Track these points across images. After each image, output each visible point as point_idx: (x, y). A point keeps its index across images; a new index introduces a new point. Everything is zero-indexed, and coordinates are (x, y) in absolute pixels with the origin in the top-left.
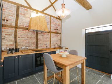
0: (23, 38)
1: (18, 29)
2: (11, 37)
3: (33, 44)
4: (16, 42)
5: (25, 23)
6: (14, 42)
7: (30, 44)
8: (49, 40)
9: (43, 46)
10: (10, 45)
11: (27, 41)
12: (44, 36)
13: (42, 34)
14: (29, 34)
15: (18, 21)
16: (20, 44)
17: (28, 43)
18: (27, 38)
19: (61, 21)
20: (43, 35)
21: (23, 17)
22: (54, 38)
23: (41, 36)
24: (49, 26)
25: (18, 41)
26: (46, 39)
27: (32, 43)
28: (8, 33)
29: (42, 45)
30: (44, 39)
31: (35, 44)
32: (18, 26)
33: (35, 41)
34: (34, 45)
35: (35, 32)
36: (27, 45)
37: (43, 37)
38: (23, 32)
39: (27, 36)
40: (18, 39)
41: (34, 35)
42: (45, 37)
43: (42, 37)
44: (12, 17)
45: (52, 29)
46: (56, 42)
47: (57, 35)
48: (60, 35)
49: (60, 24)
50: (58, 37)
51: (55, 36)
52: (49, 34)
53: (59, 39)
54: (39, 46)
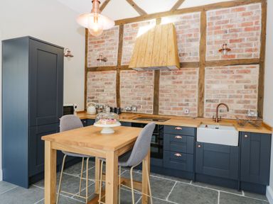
0: (130, 87)
1: (121, 71)
2: (112, 86)
3: (147, 101)
4: (118, 96)
6: (115, 96)
7: (142, 100)
8: (194, 92)
9: (175, 109)
10: (110, 101)
11: (136, 95)
12: (176, 80)
13: (172, 75)
14: (139, 79)
15: (121, 54)
16: (123, 100)
17: (137, 98)
20: (173, 78)
21: (129, 43)
23: (169, 79)
25: (121, 94)
26: (184, 87)
27: (145, 99)
28: (107, 80)
29: (171, 105)
30: (179, 87)
31: (152, 101)
32: (122, 64)
33: (151, 94)
34: (149, 103)
35: (153, 72)
36: (135, 102)
37: (174, 82)
38: (129, 75)
39: (135, 83)
40: (121, 89)
41: (151, 79)
42: (181, 82)
43: (170, 82)
44: (113, 51)
45: (211, 52)
46: (230, 97)
47: (235, 70)
48: (258, 66)
49: (254, 22)
50: (240, 76)
51: (225, 77)
52: (195, 73)
53: (246, 87)
54: (163, 108)
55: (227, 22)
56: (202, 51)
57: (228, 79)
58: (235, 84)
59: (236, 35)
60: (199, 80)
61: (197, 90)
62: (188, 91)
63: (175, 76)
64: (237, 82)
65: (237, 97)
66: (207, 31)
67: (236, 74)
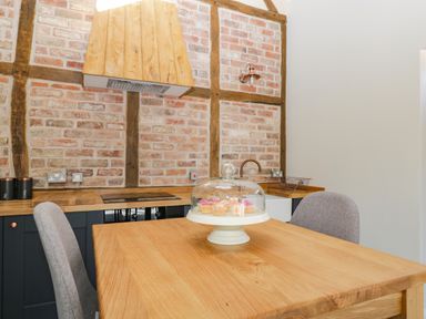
0: (59, 124)
1: (30, 81)
3: (110, 159)
5: (67, 46)
6: (10, 147)
7: (96, 157)
8: (203, 140)
9: (172, 172)
11: (80, 143)
12: (175, 117)
13: (164, 106)
14: (87, 106)
15: (29, 36)
16: (38, 157)
17: (84, 153)
18: (80, 125)
19: (284, 29)
20: (168, 113)
21: (58, 14)
22: (234, 127)
23: (159, 113)
24: (204, 59)
26: (188, 132)
27: (105, 154)
30: (177, 130)
31: (123, 159)
32: (32, 63)
33: (120, 142)
34: (114, 164)
35: (125, 95)
36: (77, 162)
37: (170, 121)
38: (56, 92)
39: (76, 115)
40: (29, 130)
41: (120, 109)
42: (182, 122)
43: (161, 120)
45: (227, 77)
46: (253, 149)
47: (257, 110)
48: (279, 108)
49: (275, 46)
50: (262, 120)
51: (246, 119)
52: (204, 107)
53: (269, 137)
54: (147, 173)
55: (245, 35)
56: (215, 71)
57: (248, 123)
58: (257, 131)
59: (257, 59)
60: (212, 120)
61: (208, 137)
62: (194, 139)
63: (171, 109)
64: (260, 128)
65: (259, 150)
66: (220, 41)
67: (257, 116)
